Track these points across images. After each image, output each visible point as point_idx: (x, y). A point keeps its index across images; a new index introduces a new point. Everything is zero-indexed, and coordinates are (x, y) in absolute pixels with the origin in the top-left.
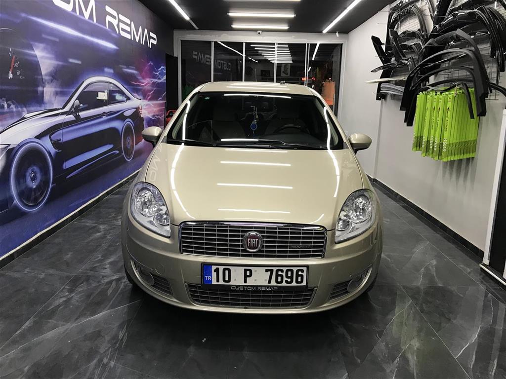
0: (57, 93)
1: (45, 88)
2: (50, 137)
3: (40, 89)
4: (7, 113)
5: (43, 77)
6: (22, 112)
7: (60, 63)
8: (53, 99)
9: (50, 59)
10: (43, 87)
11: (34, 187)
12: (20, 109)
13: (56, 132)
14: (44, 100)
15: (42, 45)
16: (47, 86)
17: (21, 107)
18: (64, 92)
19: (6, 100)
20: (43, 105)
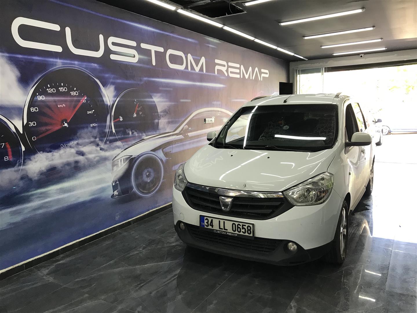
0: (169, 123)
1: (160, 121)
2: (162, 150)
3: (156, 121)
4: (131, 137)
5: (159, 114)
6: (142, 136)
7: (173, 103)
8: (166, 126)
9: (165, 102)
11: (149, 181)
12: (141, 134)
13: (167, 147)
14: (159, 128)
15: (159, 95)
16: (161, 119)
18: (175, 121)
19: (131, 130)
20: (158, 130)
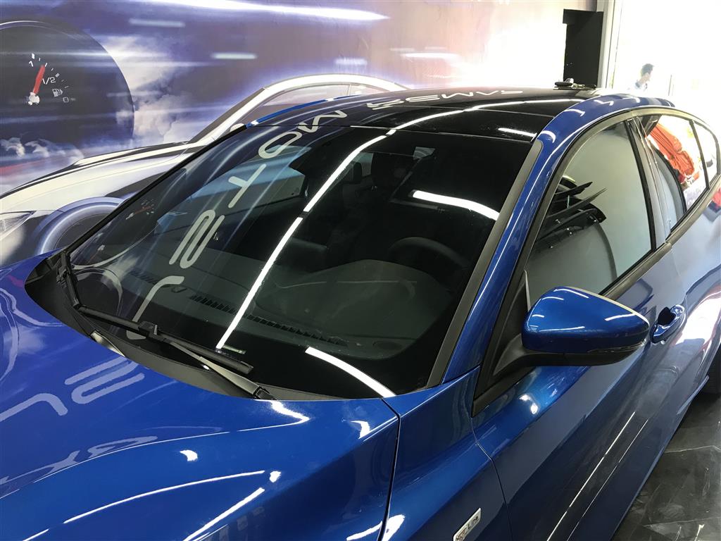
0: (174, 118)
1: (137, 114)
3: (123, 114)
4: (24, 161)
5: (132, 94)
6: (70, 156)
7: (186, 65)
8: (162, 128)
9: (154, 60)
10: (133, 111)
12: (62, 152)
14: (134, 132)
15: (129, 39)
16: (140, 108)
17: (65, 149)
18: (198, 112)
19: (21, 141)
20: (131, 141)
